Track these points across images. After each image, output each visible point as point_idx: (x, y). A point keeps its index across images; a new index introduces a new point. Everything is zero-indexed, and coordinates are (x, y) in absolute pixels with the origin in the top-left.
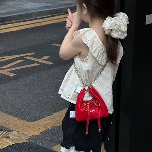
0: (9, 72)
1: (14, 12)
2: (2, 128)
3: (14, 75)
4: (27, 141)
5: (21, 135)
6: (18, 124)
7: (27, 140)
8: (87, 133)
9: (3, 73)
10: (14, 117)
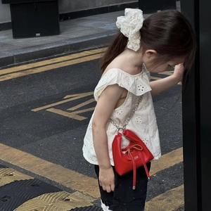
0: (78, 114)
1: (93, 35)
2: (62, 188)
3: (84, 118)
4: (92, 205)
5: (85, 197)
6: (83, 182)
7: (92, 203)
8: (134, 188)
9: (70, 117)
10: (78, 174)
